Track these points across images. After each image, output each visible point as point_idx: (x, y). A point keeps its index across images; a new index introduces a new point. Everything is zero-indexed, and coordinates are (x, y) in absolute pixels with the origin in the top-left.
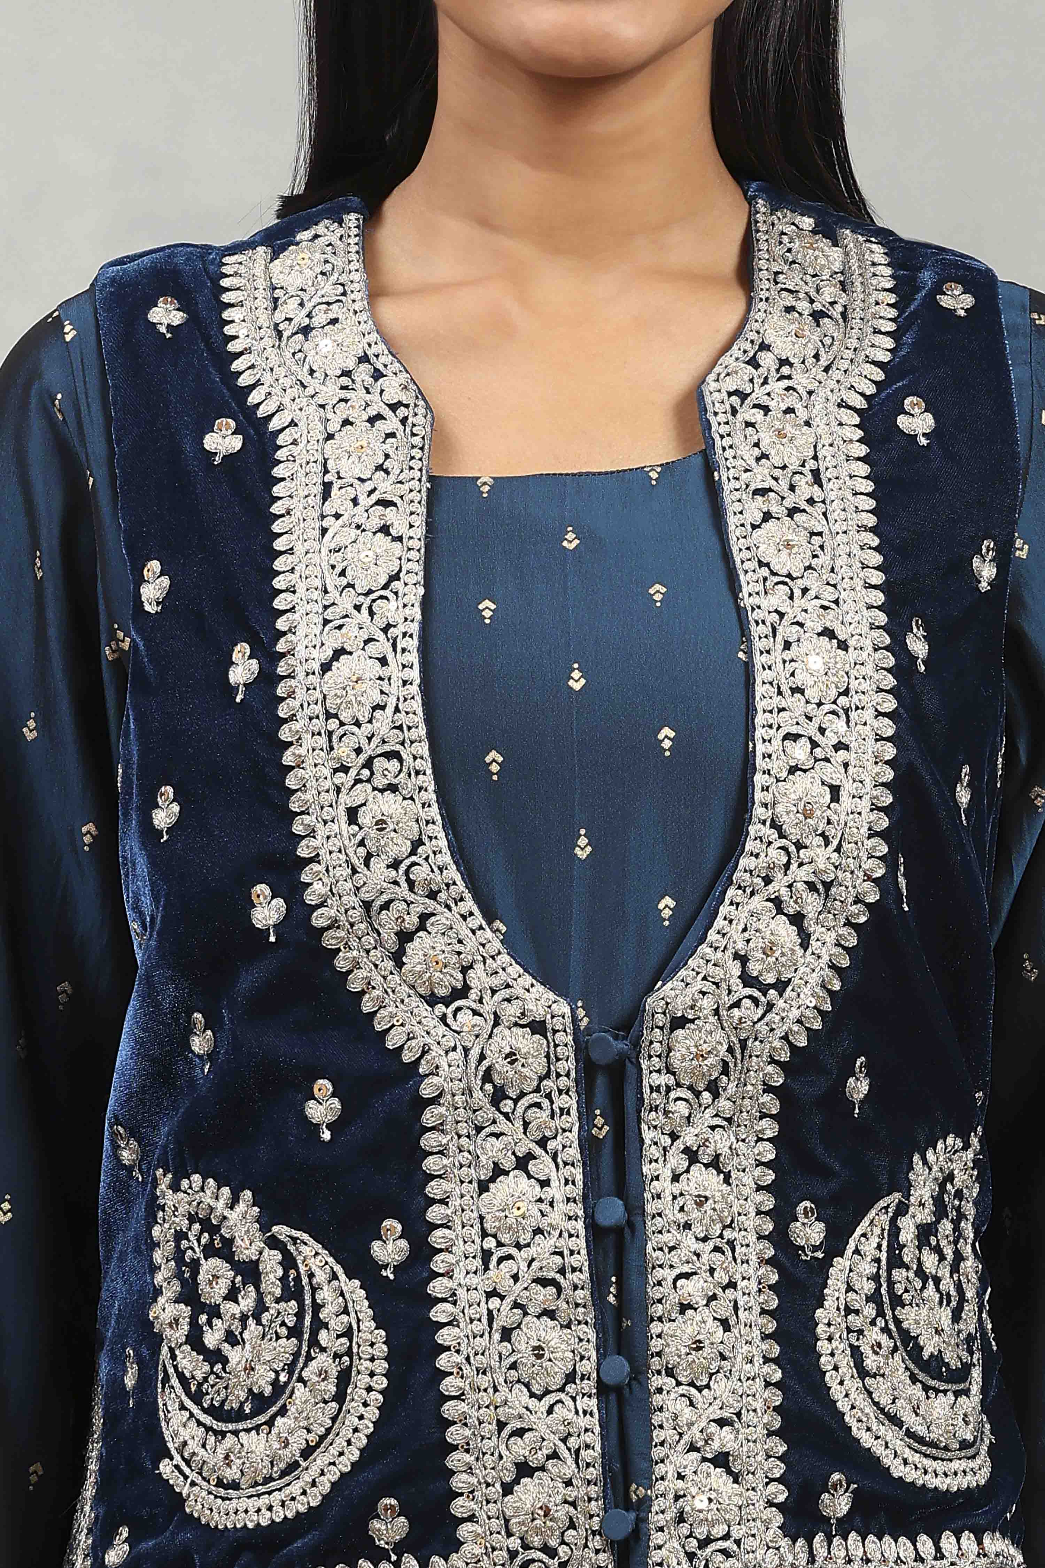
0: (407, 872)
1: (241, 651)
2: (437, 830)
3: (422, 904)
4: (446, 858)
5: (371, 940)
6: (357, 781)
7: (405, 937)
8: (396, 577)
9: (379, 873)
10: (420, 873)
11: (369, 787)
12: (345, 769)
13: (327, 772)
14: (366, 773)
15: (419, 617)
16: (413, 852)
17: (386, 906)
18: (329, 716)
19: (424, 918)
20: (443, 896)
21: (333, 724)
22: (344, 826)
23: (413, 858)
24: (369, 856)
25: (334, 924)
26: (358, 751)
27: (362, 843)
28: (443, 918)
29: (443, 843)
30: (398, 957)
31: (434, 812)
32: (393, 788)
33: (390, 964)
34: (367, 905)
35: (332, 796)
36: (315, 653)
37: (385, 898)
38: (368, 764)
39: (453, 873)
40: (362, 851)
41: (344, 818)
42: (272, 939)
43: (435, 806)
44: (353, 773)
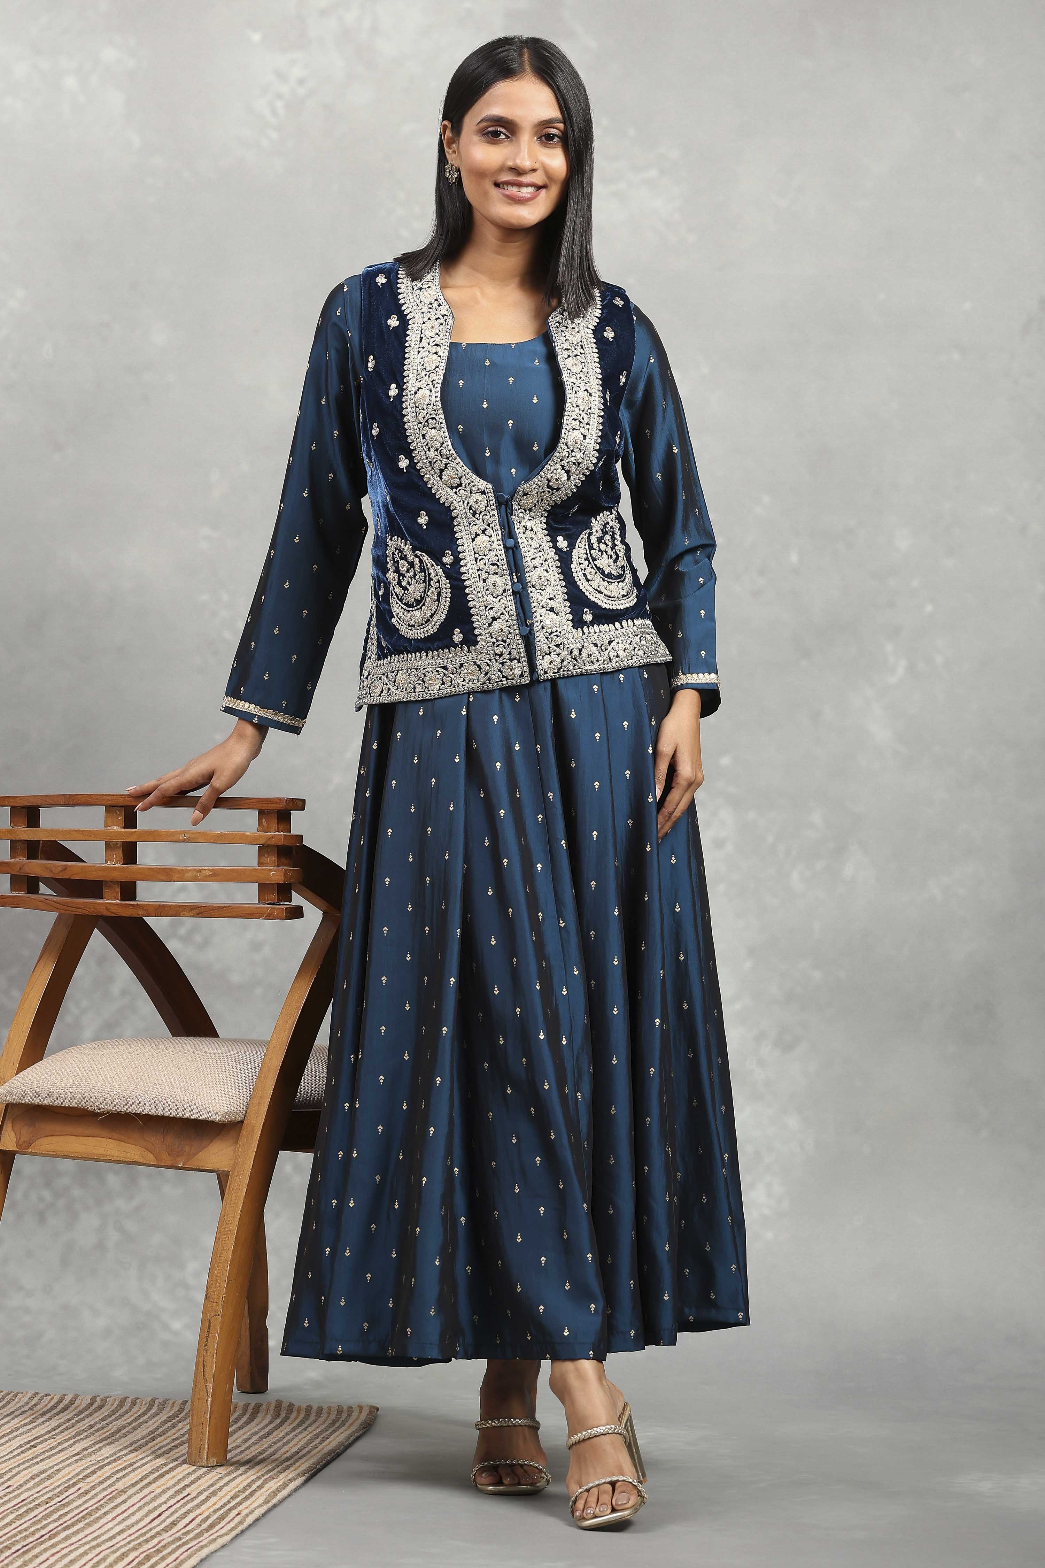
0: (440, 452)
1: (393, 386)
2: (448, 439)
3: (445, 461)
4: (451, 447)
5: (432, 472)
6: (424, 426)
7: (442, 471)
8: (438, 367)
9: (432, 453)
10: (444, 452)
11: (428, 428)
12: (421, 423)
13: (416, 423)
14: (426, 423)
15: (442, 379)
16: (441, 446)
17: (435, 462)
18: (416, 407)
19: (446, 465)
20: (451, 458)
21: (417, 409)
22: (422, 440)
23: (441, 448)
24: (429, 448)
25: (422, 468)
26: (424, 418)
27: (427, 445)
28: (452, 464)
29: (449, 443)
30: (440, 476)
31: (447, 434)
32: (434, 428)
33: (438, 478)
34: (430, 462)
35: (418, 431)
36: (413, 389)
37: (435, 460)
38: (427, 421)
39: (453, 451)
40: (427, 447)
41: (422, 437)
42: (405, 471)
43: (447, 433)
44: (423, 424)
